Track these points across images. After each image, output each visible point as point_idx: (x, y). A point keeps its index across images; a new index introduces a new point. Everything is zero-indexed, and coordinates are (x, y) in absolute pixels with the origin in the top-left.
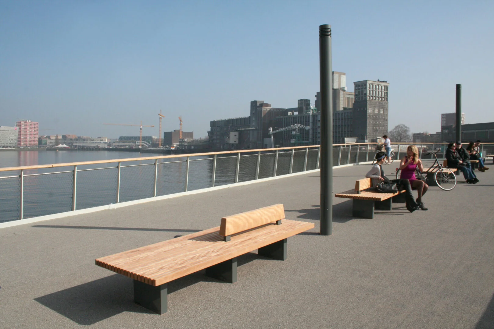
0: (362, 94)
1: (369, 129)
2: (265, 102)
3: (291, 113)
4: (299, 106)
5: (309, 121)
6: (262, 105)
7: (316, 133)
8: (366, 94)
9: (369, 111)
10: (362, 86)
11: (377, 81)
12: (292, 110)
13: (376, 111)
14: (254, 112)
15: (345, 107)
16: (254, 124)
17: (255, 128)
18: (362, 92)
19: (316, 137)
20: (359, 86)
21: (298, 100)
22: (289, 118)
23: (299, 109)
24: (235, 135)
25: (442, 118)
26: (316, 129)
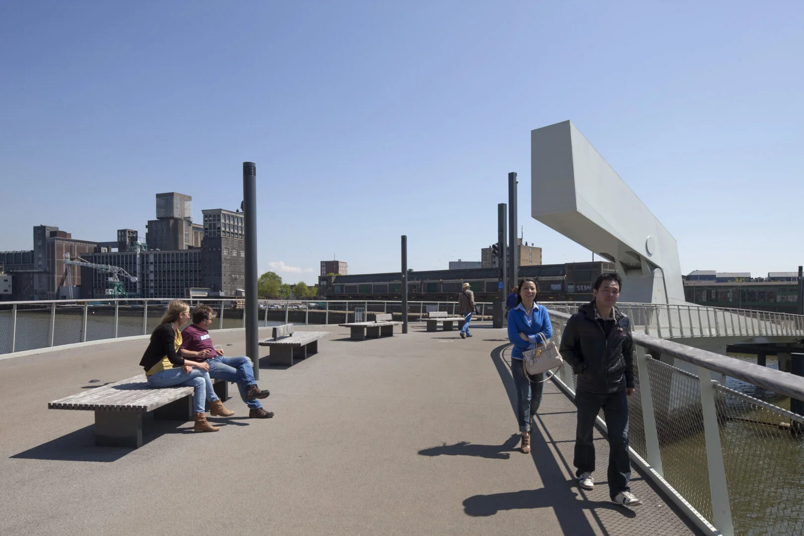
0: (215, 229)
1: (225, 279)
2: (60, 230)
3: (105, 250)
4: (120, 240)
5: (135, 263)
6: (55, 233)
7: (147, 281)
8: (219, 228)
9: (225, 253)
10: (214, 216)
11: (235, 211)
12: (109, 245)
13: (235, 254)
14: (40, 243)
15: (190, 244)
16: (40, 263)
17: (42, 271)
18: (215, 224)
19: (148, 287)
20: (210, 216)
21: (118, 231)
22: (103, 257)
23: (121, 244)
24: (6, 281)
25: (321, 266)
26: (147, 275)
